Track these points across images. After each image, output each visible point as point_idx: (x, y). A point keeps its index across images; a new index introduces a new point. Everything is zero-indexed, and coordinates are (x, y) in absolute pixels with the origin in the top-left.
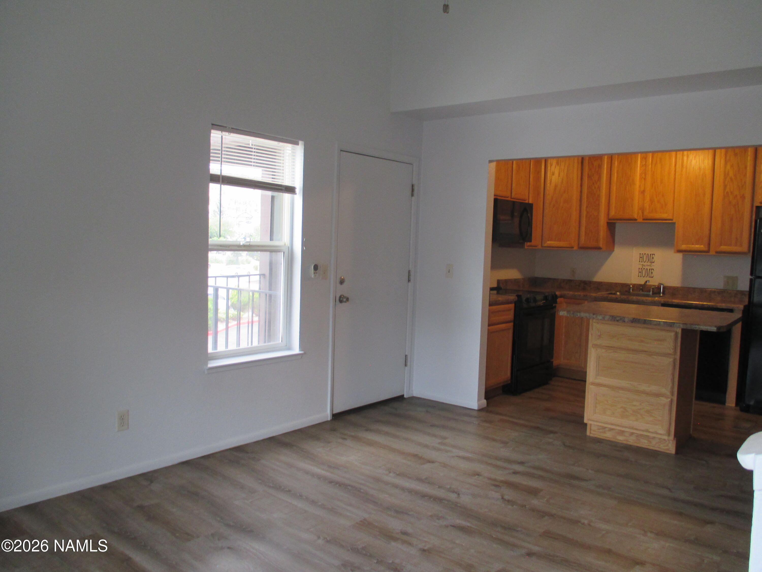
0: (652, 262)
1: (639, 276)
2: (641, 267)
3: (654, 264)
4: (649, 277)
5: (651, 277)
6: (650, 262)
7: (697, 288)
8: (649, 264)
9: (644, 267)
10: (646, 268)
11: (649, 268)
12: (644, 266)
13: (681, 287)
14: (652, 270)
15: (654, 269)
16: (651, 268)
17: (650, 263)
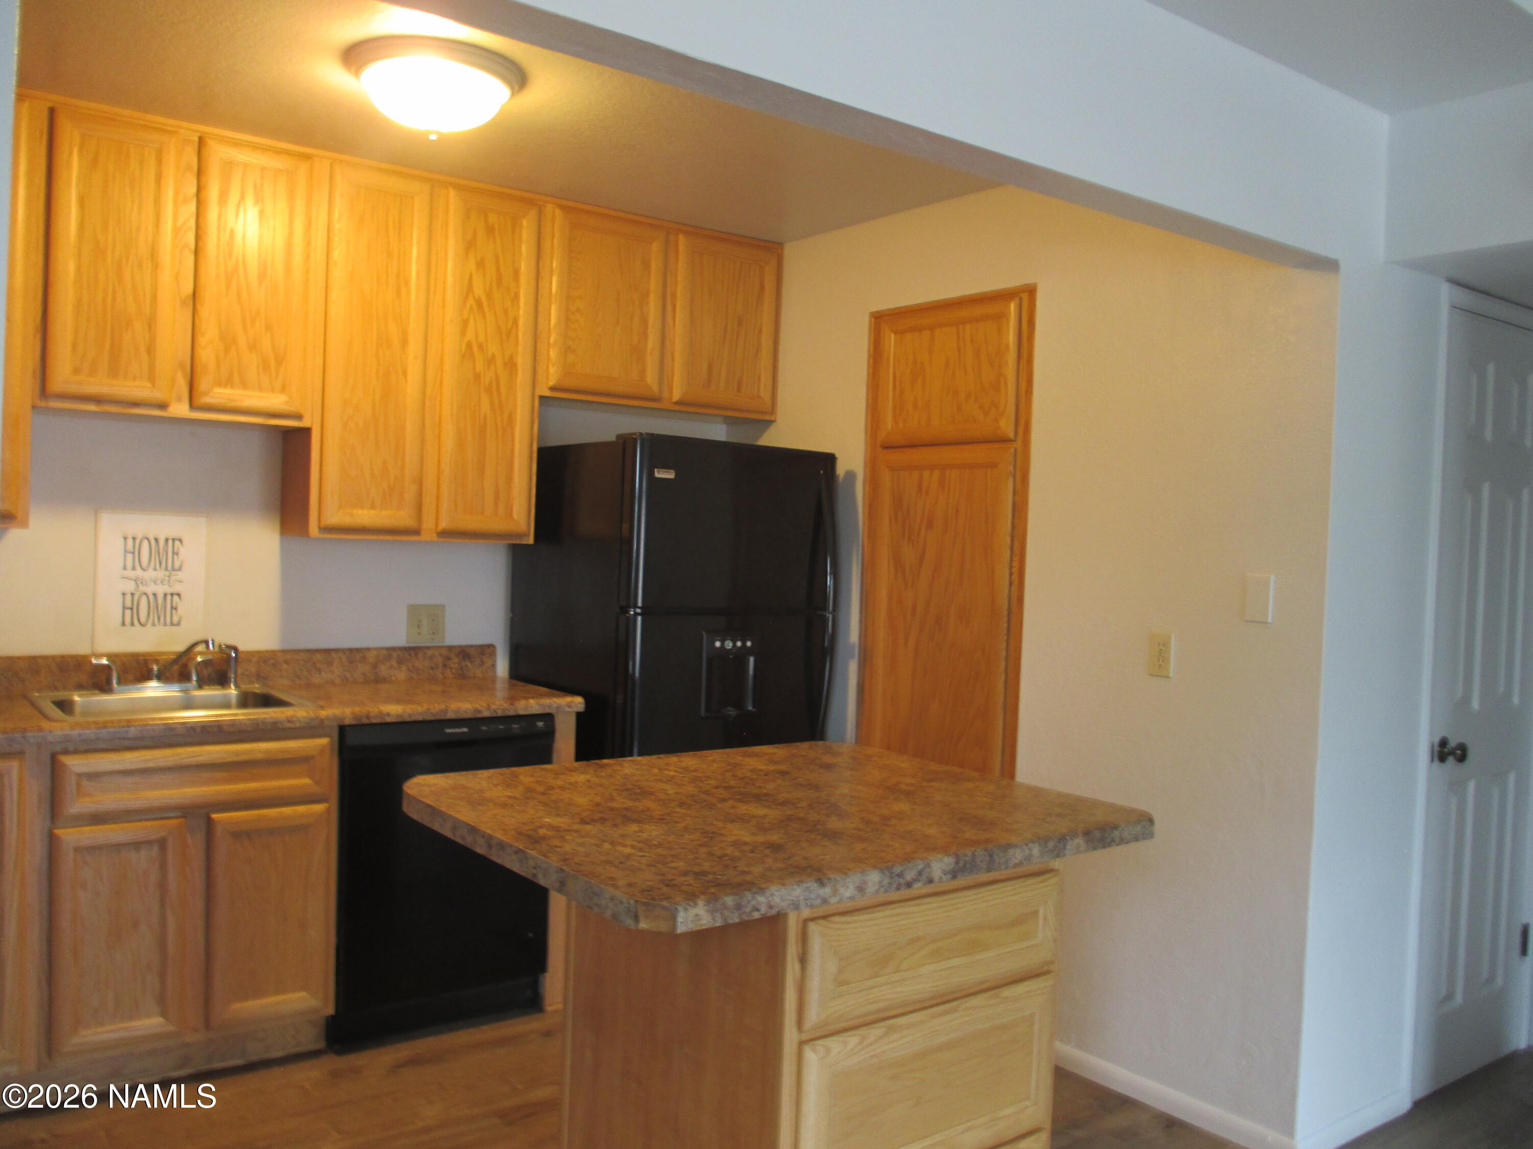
0: (174, 569)
1: (123, 624)
2: (130, 587)
3: (180, 575)
4: (165, 625)
5: (172, 624)
6: (166, 569)
7: (336, 651)
8: (161, 574)
9: (143, 588)
10: (150, 589)
11: (161, 590)
12: (144, 582)
13: (284, 651)
14: (176, 598)
15: (182, 595)
16: (169, 590)
17: (167, 573)
